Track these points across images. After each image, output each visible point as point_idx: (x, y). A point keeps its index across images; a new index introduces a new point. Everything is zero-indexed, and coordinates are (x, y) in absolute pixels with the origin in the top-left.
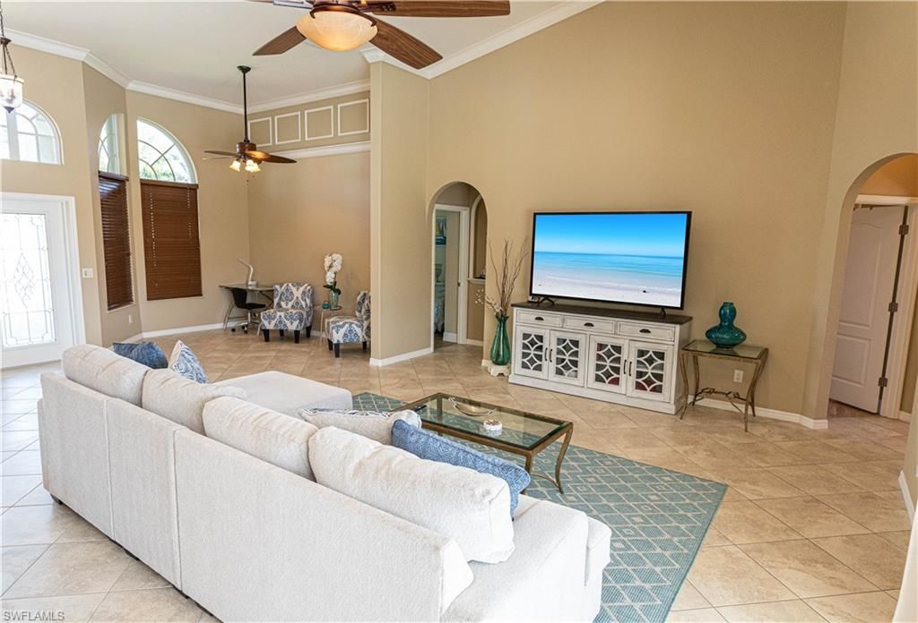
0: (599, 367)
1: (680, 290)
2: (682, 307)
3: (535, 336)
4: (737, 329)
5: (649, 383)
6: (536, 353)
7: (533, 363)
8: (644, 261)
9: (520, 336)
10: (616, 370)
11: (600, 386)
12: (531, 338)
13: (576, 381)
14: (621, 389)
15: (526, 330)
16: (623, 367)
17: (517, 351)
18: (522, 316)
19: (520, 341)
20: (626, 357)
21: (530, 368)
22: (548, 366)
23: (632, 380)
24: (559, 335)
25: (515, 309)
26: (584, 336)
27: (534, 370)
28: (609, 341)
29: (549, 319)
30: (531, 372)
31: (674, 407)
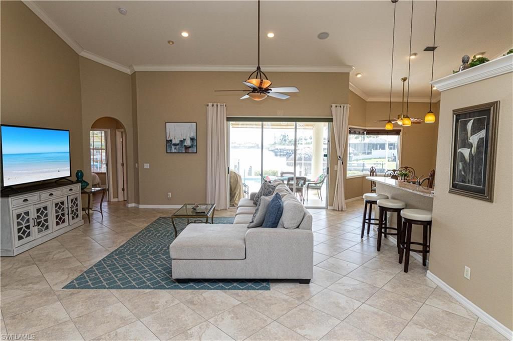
0: (57, 217)
2: (71, 176)
3: (24, 213)
4: (85, 181)
5: (75, 215)
6: (26, 225)
7: (24, 232)
9: (15, 217)
10: (63, 215)
11: (59, 227)
12: (22, 215)
13: (49, 231)
14: (66, 224)
15: (18, 212)
16: (66, 212)
17: (15, 229)
18: (14, 202)
19: (16, 221)
20: (67, 206)
21: (23, 238)
22: (34, 230)
23: (70, 216)
24: (38, 207)
25: (10, 199)
26: (50, 202)
27: (26, 237)
28: (59, 201)
29: (32, 198)
30: (25, 240)
31: (83, 221)
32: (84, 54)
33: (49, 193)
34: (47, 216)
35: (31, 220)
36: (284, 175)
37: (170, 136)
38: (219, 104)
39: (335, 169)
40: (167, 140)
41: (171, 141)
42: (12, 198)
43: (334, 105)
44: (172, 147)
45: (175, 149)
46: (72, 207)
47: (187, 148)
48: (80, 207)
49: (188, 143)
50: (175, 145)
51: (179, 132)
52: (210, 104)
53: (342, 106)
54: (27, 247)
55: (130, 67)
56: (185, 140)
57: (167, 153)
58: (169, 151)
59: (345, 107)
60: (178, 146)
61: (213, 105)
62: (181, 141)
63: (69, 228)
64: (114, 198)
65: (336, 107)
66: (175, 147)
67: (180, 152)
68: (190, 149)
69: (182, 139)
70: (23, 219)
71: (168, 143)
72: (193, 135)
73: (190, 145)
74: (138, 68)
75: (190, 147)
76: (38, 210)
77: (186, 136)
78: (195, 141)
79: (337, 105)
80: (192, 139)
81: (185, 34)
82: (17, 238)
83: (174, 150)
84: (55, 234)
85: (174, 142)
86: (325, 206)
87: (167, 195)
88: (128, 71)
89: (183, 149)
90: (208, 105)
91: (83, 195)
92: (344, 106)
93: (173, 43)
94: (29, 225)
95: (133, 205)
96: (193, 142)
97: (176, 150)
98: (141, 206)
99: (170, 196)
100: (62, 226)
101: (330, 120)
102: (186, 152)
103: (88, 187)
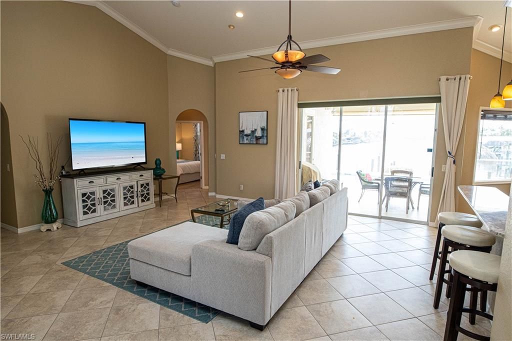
0: (125, 198)
1: (145, 155)
2: (146, 162)
3: (90, 193)
4: (161, 169)
5: (146, 198)
6: (91, 203)
7: (89, 209)
8: (126, 144)
9: (80, 196)
10: (132, 197)
11: (126, 207)
12: (87, 195)
13: (115, 210)
14: (135, 205)
15: (84, 191)
16: (135, 195)
17: (79, 205)
18: (80, 183)
19: (81, 199)
20: (136, 190)
21: (88, 213)
22: (100, 208)
23: (140, 199)
24: (104, 188)
25: (75, 180)
26: (117, 185)
27: (91, 213)
28: (128, 184)
29: (98, 181)
30: (90, 215)
31: (155, 204)
32: (170, 52)
33: (116, 178)
34: (114, 197)
35: (96, 199)
36: (395, 174)
37: (242, 126)
38: (290, 89)
39: (443, 170)
40: (240, 131)
41: (243, 131)
42: (77, 179)
43: (443, 78)
44: (244, 138)
45: (247, 139)
46: (142, 191)
47: (258, 138)
48: (152, 192)
49: (259, 133)
50: (247, 135)
51: (252, 121)
52: (281, 90)
53: (458, 77)
54: (91, 221)
55: (211, 59)
56: (256, 130)
57: (240, 143)
58: (241, 142)
59: (463, 79)
60: (249, 137)
61: (283, 91)
62: (252, 132)
63: (137, 210)
64: (205, 185)
65: (447, 80)
66: (247, 137)
67: (251, 143)
68: (261, 140)
69: (254, 130)
70: (88, 198)
71: (241, 133)
72: (264, 124)
73: (261, 135)
74: (217, 59)
75: (260, 138)
76: (104, 192)
77: (257, 126)
78: (265, 132)
79: (449, 77)
80: (262, 129)
81: (240, 15)
82: (82, 213)
83: (245, 142)
84: (122, 214)
85: (246, 133)
86: (426, 220)
87: (240, 187)
88: (211, 64)
89: (254, 140)
90: (279, 91)
91: (155, 181)
92: (460, 79)
93: (234, 27)
94: (95, 203)
95: (213, 194)
96: (263, 132)
97: (247, 141)
98: (218, 196)
99: (242, 189)
100: (130, 207)
101: (437, 100)
102: (257, 144)
103: (165, 174)
